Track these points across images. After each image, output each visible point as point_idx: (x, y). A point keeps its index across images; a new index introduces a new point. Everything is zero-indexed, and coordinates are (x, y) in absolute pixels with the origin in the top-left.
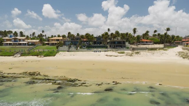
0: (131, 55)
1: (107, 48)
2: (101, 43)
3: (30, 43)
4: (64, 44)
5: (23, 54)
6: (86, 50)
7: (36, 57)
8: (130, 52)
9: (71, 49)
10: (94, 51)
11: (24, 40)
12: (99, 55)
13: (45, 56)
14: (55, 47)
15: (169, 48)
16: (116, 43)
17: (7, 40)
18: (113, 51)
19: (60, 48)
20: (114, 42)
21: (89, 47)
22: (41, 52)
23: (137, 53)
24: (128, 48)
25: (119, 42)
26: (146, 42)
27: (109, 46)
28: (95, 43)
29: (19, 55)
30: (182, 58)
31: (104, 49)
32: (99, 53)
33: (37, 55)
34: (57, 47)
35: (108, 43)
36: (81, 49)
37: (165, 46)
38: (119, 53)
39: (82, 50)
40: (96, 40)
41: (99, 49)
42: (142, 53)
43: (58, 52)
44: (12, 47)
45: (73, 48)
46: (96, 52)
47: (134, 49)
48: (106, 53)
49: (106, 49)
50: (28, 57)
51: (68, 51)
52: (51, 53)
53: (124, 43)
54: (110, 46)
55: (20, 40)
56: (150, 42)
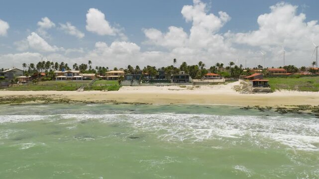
0: (192, 89)
1: (170, 82)
2: (164, 78)
3: (85, 78)
4: (126, 79)
5: (86, 89)
6: (148, 84)
7: (99, 91)
8: (191, 86)
9: (133, 84)
10: (157, 86)
11: (78, 74)
12: (162, 89)
13: (109, 90)
14: (117, 81)
15: (229, 82)
16: (180, 77)
17: (59, 74)
18: (175, 85)
19: (123, 83)
20: (178, 77)
21: (152, 82)
22: (103, 87)
23: (198, 87)
24: (191, 82)
25: (183, 77)
26: (214, 76)
27: (172, 81)
28: (157, 77)
29: (82, 90)
30: (235, 91)
31: (167, 84)
32: (162, 87)
33: (101, 90)
34: (120, 82)
35: (172, 77)
36: (143, 84)
37: (226, 81)
38: (181, 87)
39: (145, 84)
40: (158, 74)
41: (162, 84)
42: (202, 87)
43: (121, 86)
44: (69, 82)
45: (135, 82)
46: (159, 86)
47: (195, 83)
48: (169, 87)
49: (169, 84)
50: (91, 91)
51: (131, 86)
52: (114, 87)
53: (187, 77)
54: (174, 81)
55: (74, 74)
56: (218, 76)
